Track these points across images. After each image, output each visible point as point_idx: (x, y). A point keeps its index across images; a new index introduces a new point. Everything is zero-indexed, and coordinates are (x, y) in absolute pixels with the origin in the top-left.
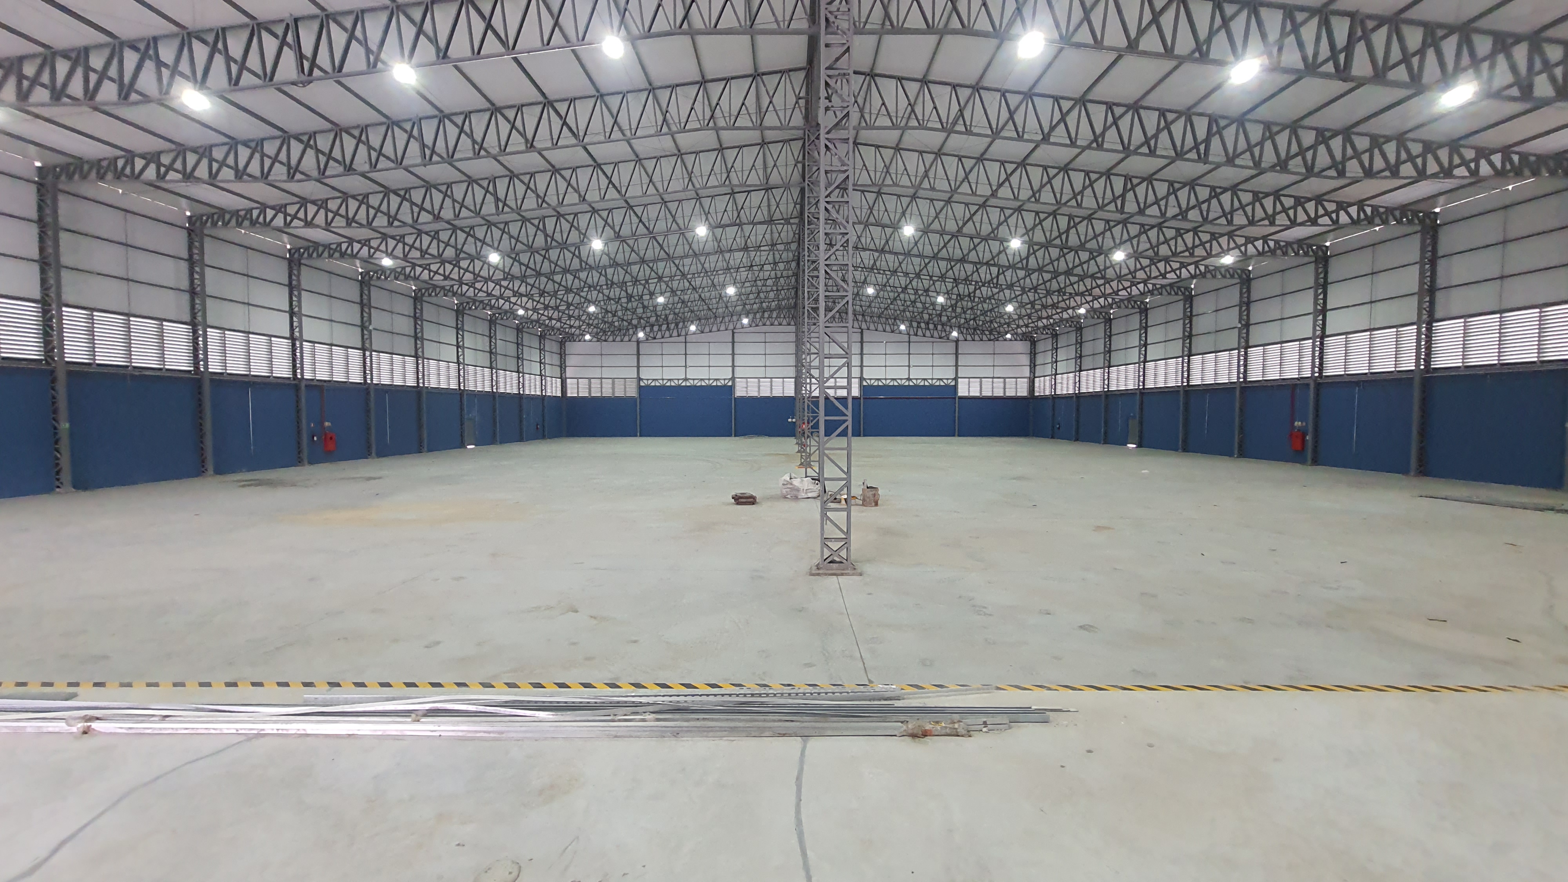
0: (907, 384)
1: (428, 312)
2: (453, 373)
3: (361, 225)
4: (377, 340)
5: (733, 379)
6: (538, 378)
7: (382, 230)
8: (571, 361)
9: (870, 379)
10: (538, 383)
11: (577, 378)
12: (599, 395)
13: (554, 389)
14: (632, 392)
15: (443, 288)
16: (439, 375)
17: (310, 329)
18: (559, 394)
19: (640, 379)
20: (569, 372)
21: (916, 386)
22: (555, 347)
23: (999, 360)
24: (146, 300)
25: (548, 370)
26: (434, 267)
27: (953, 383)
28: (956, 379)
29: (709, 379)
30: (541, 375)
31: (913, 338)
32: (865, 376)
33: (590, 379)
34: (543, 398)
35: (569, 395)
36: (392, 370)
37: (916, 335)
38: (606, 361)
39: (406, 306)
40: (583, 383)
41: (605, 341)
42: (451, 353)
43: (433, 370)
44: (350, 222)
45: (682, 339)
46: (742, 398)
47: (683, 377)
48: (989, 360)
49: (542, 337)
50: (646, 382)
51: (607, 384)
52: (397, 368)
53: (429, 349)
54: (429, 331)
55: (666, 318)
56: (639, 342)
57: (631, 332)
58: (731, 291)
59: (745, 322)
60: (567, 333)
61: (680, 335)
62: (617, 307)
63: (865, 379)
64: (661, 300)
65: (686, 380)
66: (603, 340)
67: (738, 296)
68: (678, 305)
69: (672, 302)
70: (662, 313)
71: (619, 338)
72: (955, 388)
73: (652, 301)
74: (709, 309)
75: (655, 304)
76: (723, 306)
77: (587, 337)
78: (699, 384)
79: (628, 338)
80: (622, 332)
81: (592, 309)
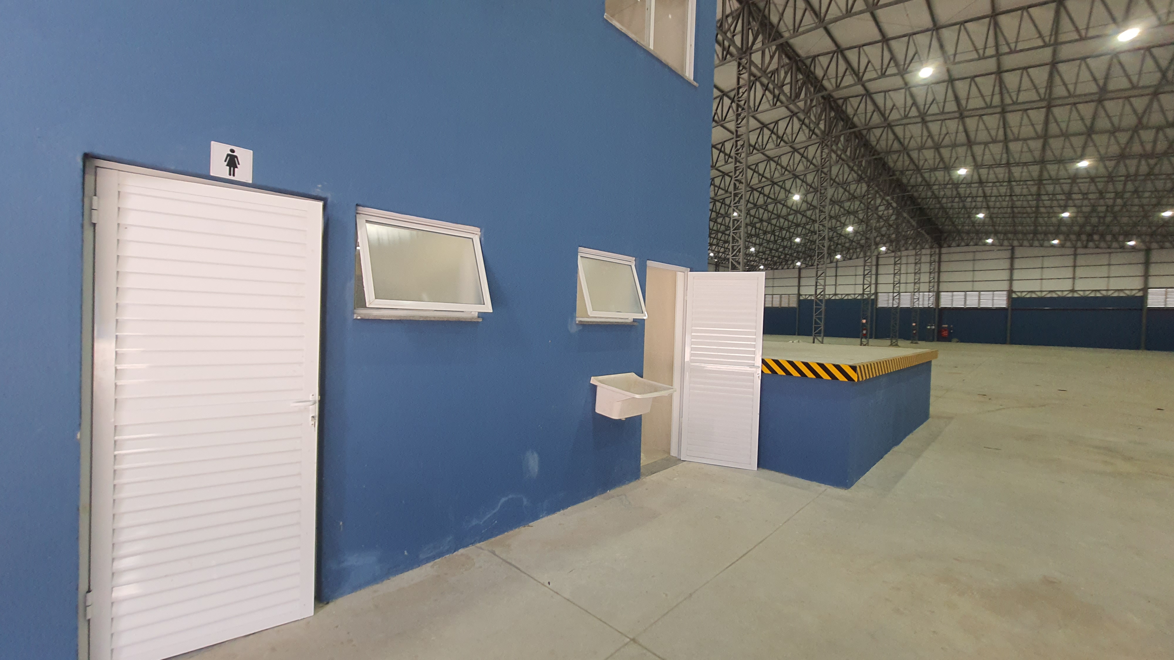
0: (1070, 295)
5: (876, 293)
12: (770, 306)
14: (794, 304)
19: (799, 295)
27: (1140, 294)
28: (1145, 289)
29: (855, 294)
32: (1014, 289)
38: (777, 283)
41: (776, 269)
45: (834, 265)
47: (834, 293)
50: (804, 296)
51: (777, 299)
55: (804, 253)
56: (800, 269)
57: (790, 262)
58: (850, 229)
59: (883, 249)
60: (752, 266)
61: (831, 262)
62: (764, 249)
63: (1015, 292)
64: (798, 240)
65: (835, 295)
66: (772, 269)
67: (856, 232)
68: (809, 244)
69: (803, 242)
70: (800, 249)
71: (786, 267)
72: (1143, 299)
73: (789, 243)
74: (838, 244)
75: (793, 244)
76: (847, 241)
77: (762, 267)
78: (846, 298)
79: (792, 266)
80: (784, 263)
81: (753, 249)
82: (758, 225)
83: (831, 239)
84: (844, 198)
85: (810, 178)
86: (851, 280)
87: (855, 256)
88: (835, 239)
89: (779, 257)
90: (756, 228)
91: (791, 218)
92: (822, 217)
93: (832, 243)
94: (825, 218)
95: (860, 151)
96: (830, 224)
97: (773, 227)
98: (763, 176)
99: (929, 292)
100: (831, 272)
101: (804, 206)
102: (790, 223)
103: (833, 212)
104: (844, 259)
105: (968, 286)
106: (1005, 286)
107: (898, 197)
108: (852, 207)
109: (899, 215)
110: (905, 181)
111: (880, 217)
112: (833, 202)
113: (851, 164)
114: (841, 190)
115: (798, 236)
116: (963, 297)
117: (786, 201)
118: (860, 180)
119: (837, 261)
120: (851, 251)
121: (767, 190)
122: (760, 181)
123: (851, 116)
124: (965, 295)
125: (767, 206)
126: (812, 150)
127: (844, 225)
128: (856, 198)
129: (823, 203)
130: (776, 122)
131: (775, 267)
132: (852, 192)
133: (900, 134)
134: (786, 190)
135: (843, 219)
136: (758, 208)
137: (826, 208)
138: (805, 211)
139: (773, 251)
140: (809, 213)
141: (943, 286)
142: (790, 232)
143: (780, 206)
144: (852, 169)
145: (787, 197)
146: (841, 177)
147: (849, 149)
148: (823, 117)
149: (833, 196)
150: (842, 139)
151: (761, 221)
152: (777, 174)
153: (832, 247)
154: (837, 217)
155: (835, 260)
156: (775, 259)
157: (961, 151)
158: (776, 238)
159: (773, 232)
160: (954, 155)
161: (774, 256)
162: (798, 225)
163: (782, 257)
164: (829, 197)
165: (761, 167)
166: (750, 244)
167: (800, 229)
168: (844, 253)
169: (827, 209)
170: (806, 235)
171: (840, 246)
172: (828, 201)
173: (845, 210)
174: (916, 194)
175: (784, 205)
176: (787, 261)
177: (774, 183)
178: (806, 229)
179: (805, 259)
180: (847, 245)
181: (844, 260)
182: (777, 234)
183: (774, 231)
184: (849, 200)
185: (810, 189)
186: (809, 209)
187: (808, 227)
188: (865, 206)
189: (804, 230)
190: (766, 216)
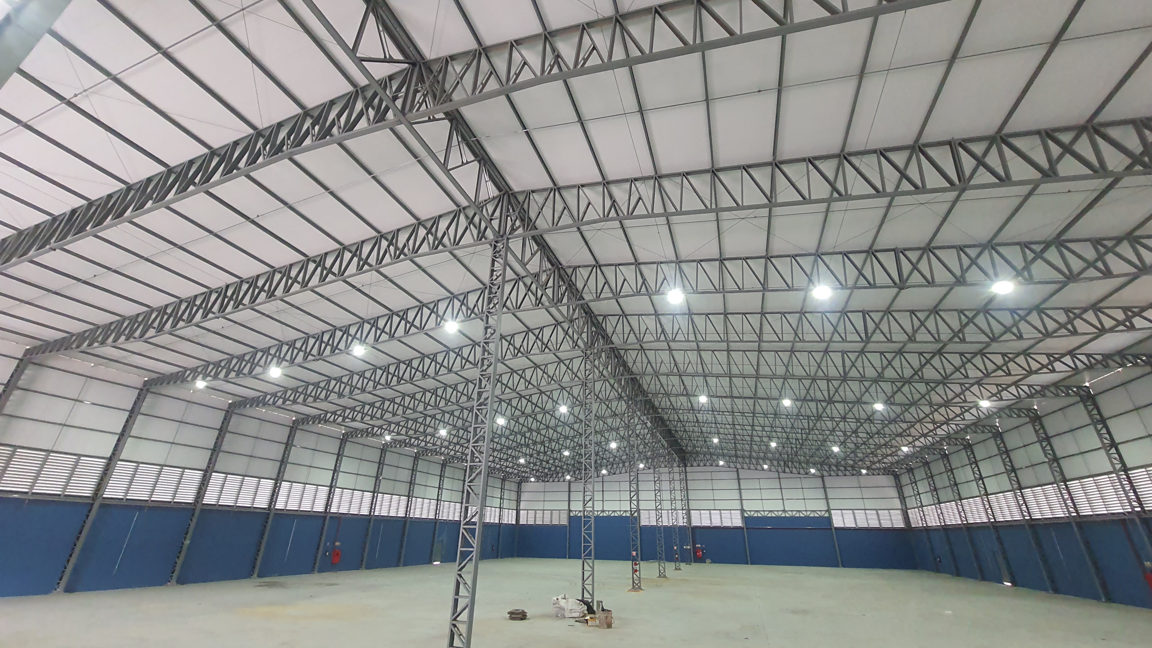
0: (783, 515)
1: (421, 465)
2: (433, 507)
3: (378, 418)
4: (384, 486)
5: (638, 510)
6: (498, 510)
7: (389, 420)
8: (524, 496)
9: (750, 511)
10: (497, 514)
11: (528, 510)
12: (541, 523)
13: (509, 518)
14: (564, 521)
15: (431, 450)
16: (422, 508)
17: (342, 480)
18: (514, 522)
19: (570, 511)
20: (522, 505)
21: (793, 518)
22: (514, 487)
23: (867, 493)
24: (257, 467)
25: (506, 504)
26: (421, 438)
27: (827, 515)
28: (828, 511)
29: (620, 511)
30: (500, 508)
31: (782, 475)
32: (745, 508)
33: (536, 510)
34: (500, 524)
35: (521, 523)
36: (390, 506)
37: (784, 472)
38: (549, 496)
39: (408, 463)
40: (531, 513)
41: (548, 481)
42: (433, 493)
43: (419, 505)
44: (372, 417)
45: (600, 479)
46: (645, 526)
47: (601, 509)
48: (857, 493)
49: (503, 480)
50: (574, 512)
51: (548, 515)
52: (394, 504)
53: (418, 490)
54: (420, 478)
55: (573, 465)
56: (570, 482)
57: (560, 475)
58: (613, 445)
59: (642, 466)
60: (523, 477)
61: (598, 476)
62: (535, 460)
63: (745, 511)
64: (566, 453)
65: (603, 511)
66: (543, 481)
67: (619, 449)
68: (577, 457)
69: (572, 455)
70: (569, 462)
71: (556, 480)
72: (829, 520)
73: (559, 455)
74: (603, 459)
75: (562, 456)
76: (611, 456)
77: (533, 479)
78: (613, 515)
79: (562, 479)
80: (554, 476)
81: (522, 461)
82: (528, 435)
83: (597, 454)
84: (607, 414)
85: (576, 391)
86: (616, 496)
87: (618, 472)
88: (601, 453)
89: (550, 469)
90: (525, 438)
91: (559, 429)
92: (588, 432)
93: (598, 457)
94: (591, 432)
95: (619, 370)
96: (596, 439)
97: (542, 437)
98: (530, 383)
99: (683, 510)
100: (598, 487)
101: (572, 419)
102: (559, 435)
103: (597, 427)
104: (609, 473)
105: (710, 505)
106: (737, 505)
107: (652, 417)
108: (614, 424)
109: (652, 435)
110: (657, 404)
111: (638, 436)
112: (598, 418)
113: (612, 381)
114: (604, 407)
115: (566, 448)
116: (709, 515)
117: (554, 411)
118: (620, 398)
119: (604, 475)
120: (615, 466)
121: (535, 399)
122: (527, 388)
123: (610, 335)
124: (710, 514)
125: (536, 415)
126: (576, 363)
127: (608, 441)
128: (617, 415)
129: (588, 417)
130: (542, 329)
131: (546, 480)
132: (614, 409)
133: (652, 359)
134: (553, 401)
135: (607, 435)
136: (527, 417)
137: (592, 422)
138: (573, 424)
139: (544, 463)
140: (576, 426)
141: (693, 505)
142: (559, 444)
143: (548, 417)
144: (613, 387)
145: (554, 407)
146: (604, 393)
147: (610, 366)
148: (585, 330)
149: (597, 411)
150: (603, 355)
151: (530, 430)
152: (543, 383)
153: (599, 462)
154: (601, 433)
155: (601, 475)
156: (546, 470)
157: (700, 380)
158: (546, 448)
159: (542, 443)
160: (695, 384)
161: (545, 468)
162: (566, 438)
163: (553, 469)
164: (594, 412)
165: (528, 373)
166: (520, 454)
167: (568, 441)
168: (609, 467)
169: (592, 424)
170: (574, 448)
171: (605, 461)
172: (593, 415)
173: (608, 426)
174: (666, 417)
175: (552, 416)
176: (558, 473)
177: (541, 392)
178: (574, 442)
179: (574, 472)
180: (611, 460)
181: (609, 475)
182: (547, 445)
183: (544, 441)
184: (611, 417)
185: (576, 402)
186: (576, 422)
187: (576, 440)
188: (625, 424)
189: (572, 443)
190: (534, 426)
